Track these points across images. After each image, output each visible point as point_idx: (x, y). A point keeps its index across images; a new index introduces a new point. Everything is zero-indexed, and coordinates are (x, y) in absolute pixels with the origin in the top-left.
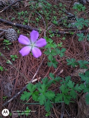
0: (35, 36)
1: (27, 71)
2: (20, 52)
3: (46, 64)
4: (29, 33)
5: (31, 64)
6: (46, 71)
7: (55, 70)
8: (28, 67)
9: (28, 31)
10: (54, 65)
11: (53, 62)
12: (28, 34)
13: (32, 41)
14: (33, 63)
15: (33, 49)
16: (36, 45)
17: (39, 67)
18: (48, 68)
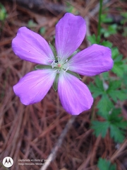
0: (73, 34)
1: (24, 145)
2: (16, 88)
3: (87, 125)
4: (35, 21)
5: (36, 123)
6: (84, 149)
7: (114, 149)
8: (26, 132)
9: (33, 15)
10: (116, 133)
11: (113, 120)
12: (31, 24)
13: (60, 52)
14: (44, 119)
15: (62, 80)
16: (74, 68)
17: (64, 133)
18: (91, 139)
